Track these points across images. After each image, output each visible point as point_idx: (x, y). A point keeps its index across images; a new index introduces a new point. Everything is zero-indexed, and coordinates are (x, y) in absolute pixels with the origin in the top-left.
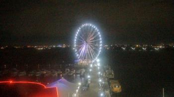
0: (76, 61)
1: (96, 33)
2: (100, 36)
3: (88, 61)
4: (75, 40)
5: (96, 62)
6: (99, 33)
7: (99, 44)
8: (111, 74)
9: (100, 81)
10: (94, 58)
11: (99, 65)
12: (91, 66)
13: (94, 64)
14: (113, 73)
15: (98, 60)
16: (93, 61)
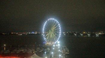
0: (44, 43)
1: (57, 24)
2: (60, 26)
3: (52, 43)
4: (43, 29)
5: (57, 44)
6: (59, 24)
7: (59, 31)
8: (67, 51)
9: (60, 56)
10: (56, 40)
11: (59, 45)
12: (54, 46)
13: (55, 44)
14: (68, 51)
15: (59, 42)
16: (55, 43)
